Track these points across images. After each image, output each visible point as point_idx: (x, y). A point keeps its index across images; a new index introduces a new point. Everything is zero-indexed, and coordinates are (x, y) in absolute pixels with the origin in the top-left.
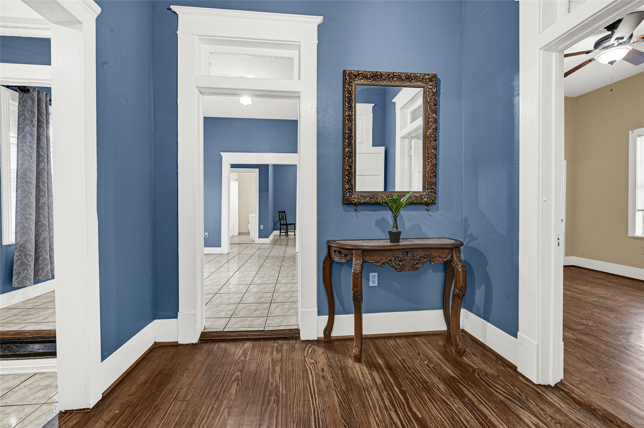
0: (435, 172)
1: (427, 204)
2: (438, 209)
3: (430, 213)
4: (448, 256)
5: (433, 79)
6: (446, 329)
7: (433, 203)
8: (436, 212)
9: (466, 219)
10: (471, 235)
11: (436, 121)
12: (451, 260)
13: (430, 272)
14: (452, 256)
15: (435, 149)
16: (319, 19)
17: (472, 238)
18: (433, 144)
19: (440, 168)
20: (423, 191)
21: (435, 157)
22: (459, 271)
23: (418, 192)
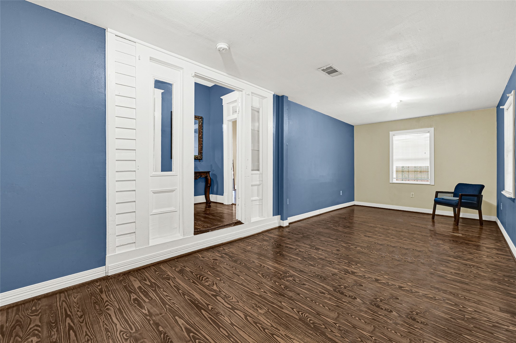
0: (202, 149)
1: (200, 160)
2: (203, 162)
3: (200, 163)
4: (206, 175)
5: (202, 118)
6: (206, 201)
7: (202, 159)
8: (202, 163)
9: (211, 165)
10: (213, 170)
11: (202, 132)
12: (207, 176)
13: (201, 183)
14: (207, 175)
15: (202, 141)
16: (163, 91)
17: (213, 171)
18: (201, 140)
19: (204, 148)
20: (198, 155)
21: (202, 144)
22: (209, 179)
23: (197, 155)
